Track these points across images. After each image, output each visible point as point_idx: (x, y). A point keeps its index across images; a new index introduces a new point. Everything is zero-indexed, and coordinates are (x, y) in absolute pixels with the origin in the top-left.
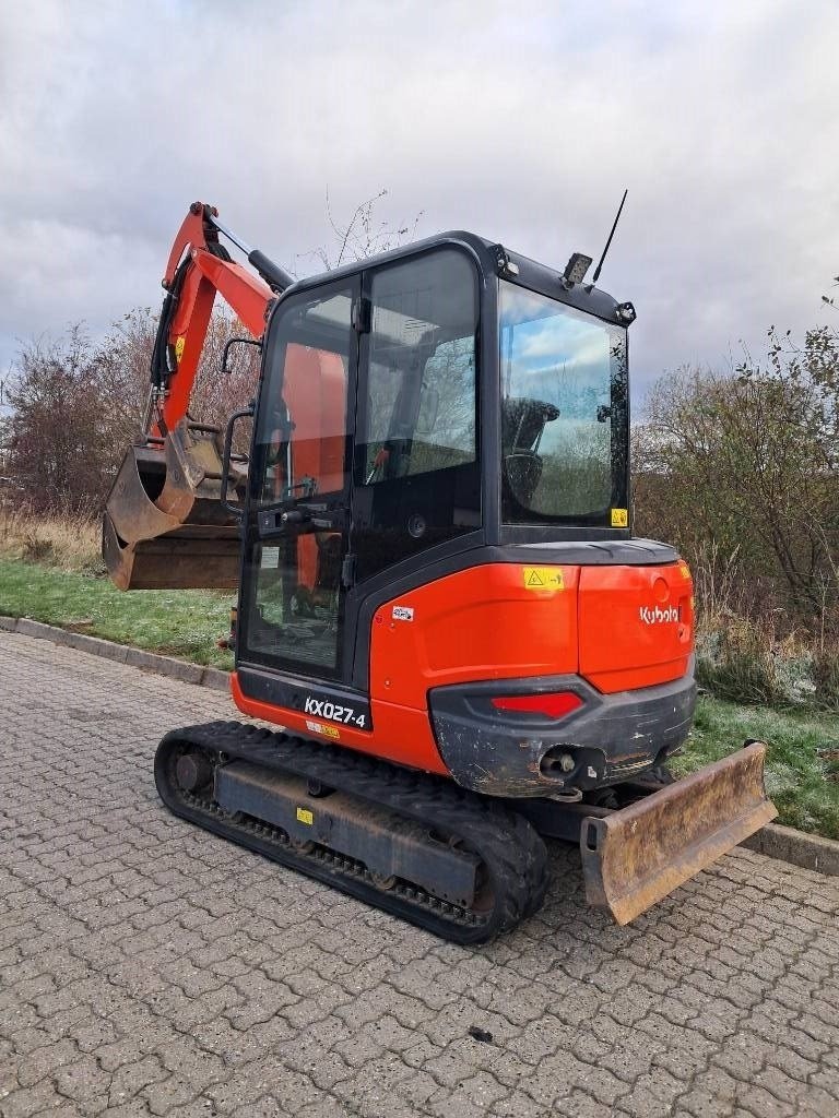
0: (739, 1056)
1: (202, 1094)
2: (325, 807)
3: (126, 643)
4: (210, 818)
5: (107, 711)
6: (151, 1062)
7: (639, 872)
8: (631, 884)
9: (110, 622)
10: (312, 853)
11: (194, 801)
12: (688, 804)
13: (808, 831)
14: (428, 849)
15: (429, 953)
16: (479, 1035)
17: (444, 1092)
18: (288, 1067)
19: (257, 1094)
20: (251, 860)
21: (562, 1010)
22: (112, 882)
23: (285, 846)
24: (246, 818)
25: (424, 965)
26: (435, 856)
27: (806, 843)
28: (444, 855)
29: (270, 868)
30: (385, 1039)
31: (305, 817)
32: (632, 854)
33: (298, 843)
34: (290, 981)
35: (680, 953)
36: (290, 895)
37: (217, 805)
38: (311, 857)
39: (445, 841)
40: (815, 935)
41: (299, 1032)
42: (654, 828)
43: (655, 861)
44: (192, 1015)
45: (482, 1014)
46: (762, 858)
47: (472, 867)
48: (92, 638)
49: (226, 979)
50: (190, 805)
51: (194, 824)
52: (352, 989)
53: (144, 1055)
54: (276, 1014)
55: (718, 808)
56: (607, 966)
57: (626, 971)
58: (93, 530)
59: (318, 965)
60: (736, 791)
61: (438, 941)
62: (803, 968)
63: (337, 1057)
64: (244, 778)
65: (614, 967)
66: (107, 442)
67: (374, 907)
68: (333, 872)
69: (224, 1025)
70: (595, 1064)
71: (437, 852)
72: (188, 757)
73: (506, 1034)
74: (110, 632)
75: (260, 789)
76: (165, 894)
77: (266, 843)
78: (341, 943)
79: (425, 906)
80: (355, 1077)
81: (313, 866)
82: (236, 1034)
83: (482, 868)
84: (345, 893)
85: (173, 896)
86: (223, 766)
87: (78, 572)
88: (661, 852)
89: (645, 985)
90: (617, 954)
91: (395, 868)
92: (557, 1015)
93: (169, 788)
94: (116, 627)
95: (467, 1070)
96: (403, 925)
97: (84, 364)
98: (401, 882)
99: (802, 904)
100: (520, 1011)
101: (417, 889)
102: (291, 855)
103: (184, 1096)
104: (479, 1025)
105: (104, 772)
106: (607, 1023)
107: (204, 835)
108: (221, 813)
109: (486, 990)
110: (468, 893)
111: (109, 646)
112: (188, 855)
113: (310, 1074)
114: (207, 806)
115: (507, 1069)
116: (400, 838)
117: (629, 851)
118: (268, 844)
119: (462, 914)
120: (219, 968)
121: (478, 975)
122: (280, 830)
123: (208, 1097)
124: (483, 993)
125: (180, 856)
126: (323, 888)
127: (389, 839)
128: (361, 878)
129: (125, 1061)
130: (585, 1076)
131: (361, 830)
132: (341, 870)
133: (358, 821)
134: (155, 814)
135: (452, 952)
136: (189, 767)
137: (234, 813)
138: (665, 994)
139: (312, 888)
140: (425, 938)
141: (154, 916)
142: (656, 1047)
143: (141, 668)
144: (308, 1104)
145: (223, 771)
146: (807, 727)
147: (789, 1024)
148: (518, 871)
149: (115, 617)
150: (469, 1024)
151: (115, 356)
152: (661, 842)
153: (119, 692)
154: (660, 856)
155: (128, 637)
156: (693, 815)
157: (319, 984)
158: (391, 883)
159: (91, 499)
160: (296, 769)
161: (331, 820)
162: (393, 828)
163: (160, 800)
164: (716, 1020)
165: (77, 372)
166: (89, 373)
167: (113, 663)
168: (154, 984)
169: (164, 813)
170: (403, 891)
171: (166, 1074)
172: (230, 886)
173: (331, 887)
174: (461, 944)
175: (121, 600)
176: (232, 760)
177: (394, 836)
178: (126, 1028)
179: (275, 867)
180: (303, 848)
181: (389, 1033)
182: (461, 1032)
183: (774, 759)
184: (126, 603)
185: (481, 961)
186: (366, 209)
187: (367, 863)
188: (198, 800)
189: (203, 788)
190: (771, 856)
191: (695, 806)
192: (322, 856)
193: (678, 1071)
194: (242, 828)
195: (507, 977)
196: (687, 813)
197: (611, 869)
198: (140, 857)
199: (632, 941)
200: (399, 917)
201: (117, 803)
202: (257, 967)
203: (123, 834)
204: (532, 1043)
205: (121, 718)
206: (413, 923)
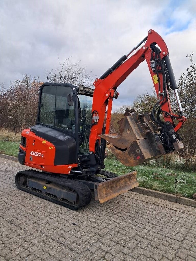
0: (122, 225)
1: (19, 235)
2: (49, 185)
3: (12, 156)
4: (26, 189)
5: (6, 170)
6: (10, 231)
7: (106, 194)
8: (104, 196)
9: (8, 151)
10: (47, 195)
11: (23, 186)
12: (118, 182)
13: (146, 188)
14: (68, 192)
15: (67, 212)
16: (74, 224)
17: (65, 233)
18: (36, 230)
19: (30, 235)
20: (34, 197)
21: (91, 220)
22: (5, 202)
23: (41, 194)
24: (34, 189)
25: (66, 214)
26: (69, 193)
27: (146, 190)
28: (71, 193)
29: (38, 198)
30: (56, 225)
31: (45, 188)
32: (105, 191)
33: (44, 193)
34: (39, 217)
35: (116, 210)
36: (41, 203)
37: (28, 187)
38: (46, 196)
39: (72, 191)
40: (143, 206)
41: (39, 225)
42: (110, 186)
43: (110, 192)
44: (19, 223)
45: (75, 221)
46: (137, 194)
47: (76, 195)
48: (4, 155)
49: (26, 217)
50: (23, 187)
51: (23, 191)
52: (51, 218)
53: (9, 229)
54: (35, 222)
55: (125, 183)
56: (101, 213)
57: (105, 213)
58: (6, 131)
59: (45, 214)
60: (130, 180)
61: (69, 209)
62: (138, 212)
63: (46, 228)
64: (33, 181)
65: (103, 212)
66: (9, 110)
67: (58, 204)
68: (50, 198)
69: (25, 224)
70: (95, 228)
71: (70, 193)
72: (22, 177)
73: (79, 224)
74: (8, 153)
75: (36, 183)
76: (16, 203)
77: (38, 193)
78: (50, 210)
79: (68, 203)
80: (49, 231)
81: (47, 197)
82: (27, 226)
83: (78, 195)
84: (52, 202)
85: (17, 204)
86: (29, 178)
87: (2, 140)
88: (112, 191)
89: (108, 215)
90: (104, 211)
91: (62, 197)
92: (90, 221)
93: (18, 183)
94: (9, 152)
95: (70, 229)
96: (63, 207)
97: (4, 93)
98: (63, 199)
99: (143, 201)
100: (83, 220)
101: (66, 200)
102: (42, 195)
103: (16, 235)
104: (74, 223)
105: (5, 182)
106: (99, 221)
107: (25, 193)
108: (29, 188)
109: (77, 217)
110: (75, 200)
111: (8, 157)
112: (21, 196)
113: (40, 231)
114: (26, 187)
115: (78, 229)
116: (63, 191)
117: (104, 190)
118: (38, 194)
119: (75, 204)
120: (25, 215)
121: (76, 215)
122: (41, 191)
123: (20, 235)
124: (76, 218)
125: (20, 197)
126: (48, 201)
127: (61, 191)
128: (56, 199)
129: (5, 230)
130: (92, 229)
131: (56, 190)
132: (52, 198)
133: (55, 188)
134: (15, 189)
135: (72, 211)
136: (22, 179)
137: (31, 188)
138: (111, 217)
139: (46, 201)
140: (67, 209)
141: (13, 207)
142: (106, 224)
143: (15, 161)
144: (39, 236)
145: (29, 179)
146: (152, 169)
147: (133, 220)
148: (84, 195)
149: (9, 150)
150: (72, 222)
151: (12, 91)
152: (112, 189)
153: (9, 166)
154: (111, 191)
155: (12, 154)
156: (119, 184)
157: (44, 217)
158: (62, 199)
159: (5, 123)
160: (43, 178)
161: (50, 188)
162: (62, 189)
163: (16, 187)
164: (119, 220)
165: (2, 94)
166: (5, 95)
167: (8, 160)
168: (12, 218)
169: (17, 189)
170: (64, 201)
171: (12, 232)
172: (29, 202)
173: (50, 201)
174: (74, 210)
175: (11, 146)
176: (31, 177)
177: (62, 190)
178: (5, 225)
179: (39, 198)
180: (45, 194)
181: (57, 224)
182: (71, 223)
183: (144, 175)
184: (12, 147)
185: (77, 213)
186: (68, 60)
187: (57, 196)
188: (24, 186)
189: (25, 183)
190: (139, 193)
191: (120, 182)
192: (48, 196)
193: (109, 228)
194: (33, 191)
195: (81, 215)
196: (118, 184)
197: (100, 193)
198: (11, 197)
199: (108, 208)
200: (62, 206)
201: (7, 187)
202: (33, 215)
203: (8, 193)
204: (84, 225)
205: (9, 171)
206: (65, 207)
